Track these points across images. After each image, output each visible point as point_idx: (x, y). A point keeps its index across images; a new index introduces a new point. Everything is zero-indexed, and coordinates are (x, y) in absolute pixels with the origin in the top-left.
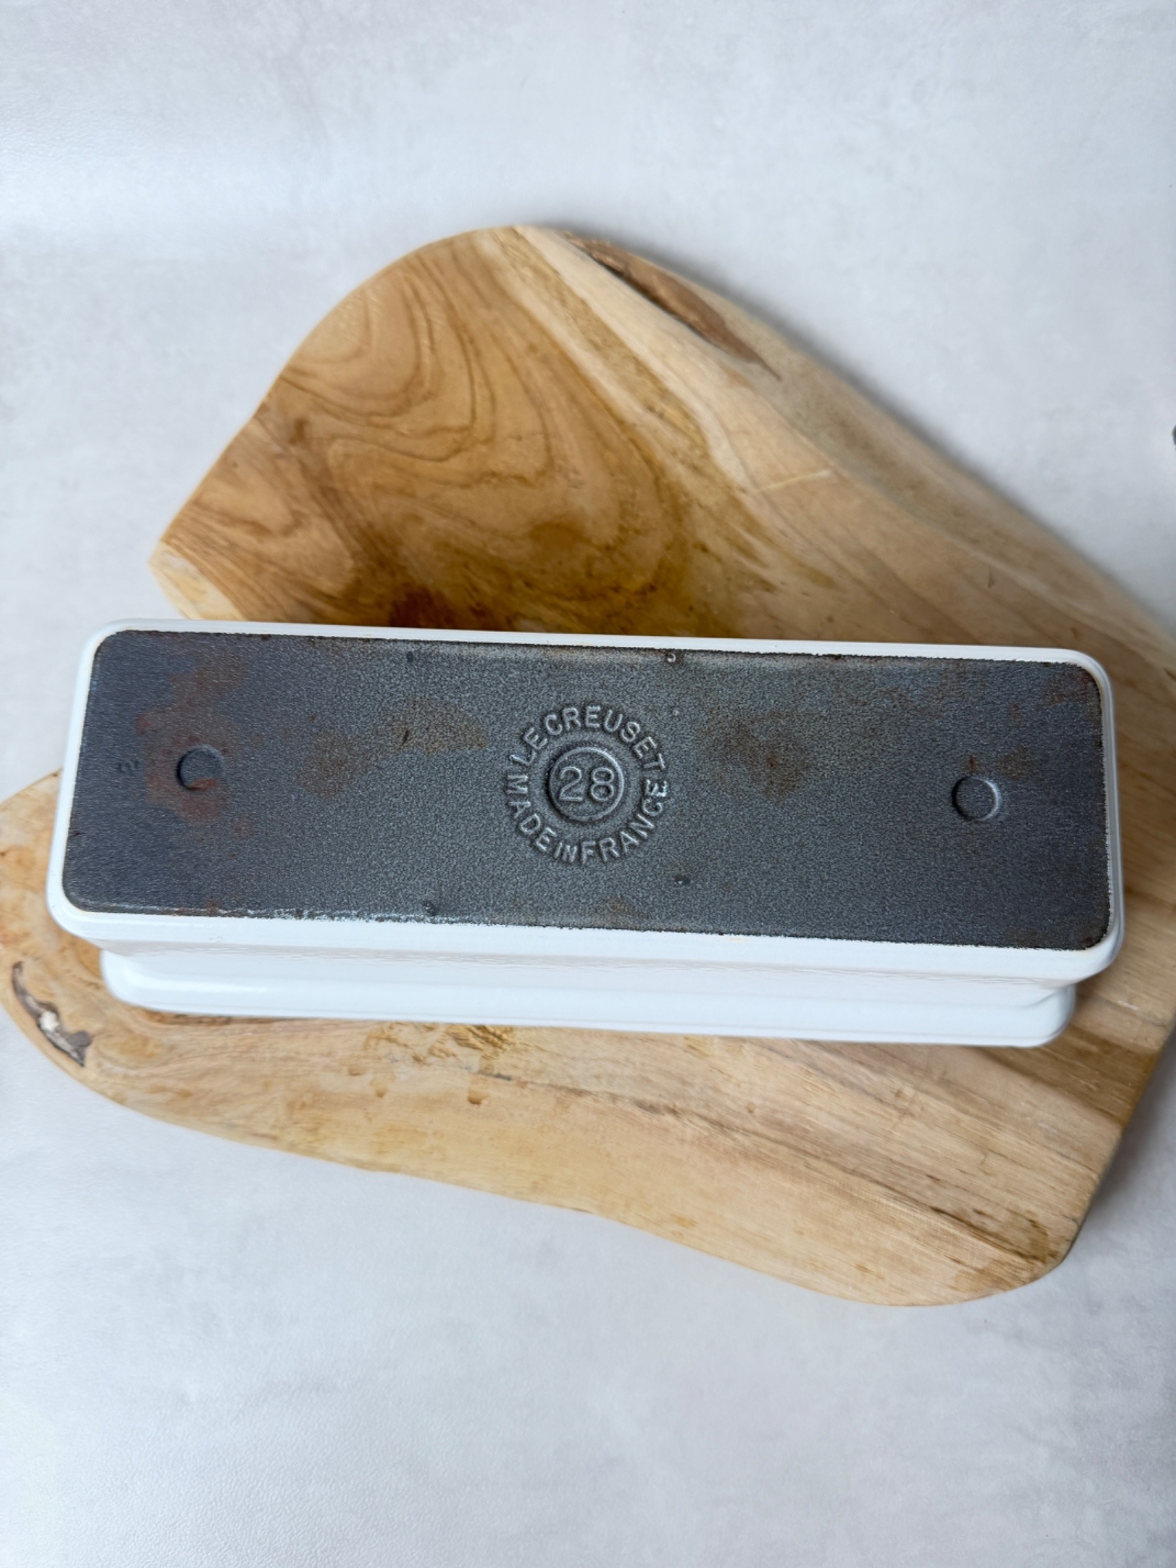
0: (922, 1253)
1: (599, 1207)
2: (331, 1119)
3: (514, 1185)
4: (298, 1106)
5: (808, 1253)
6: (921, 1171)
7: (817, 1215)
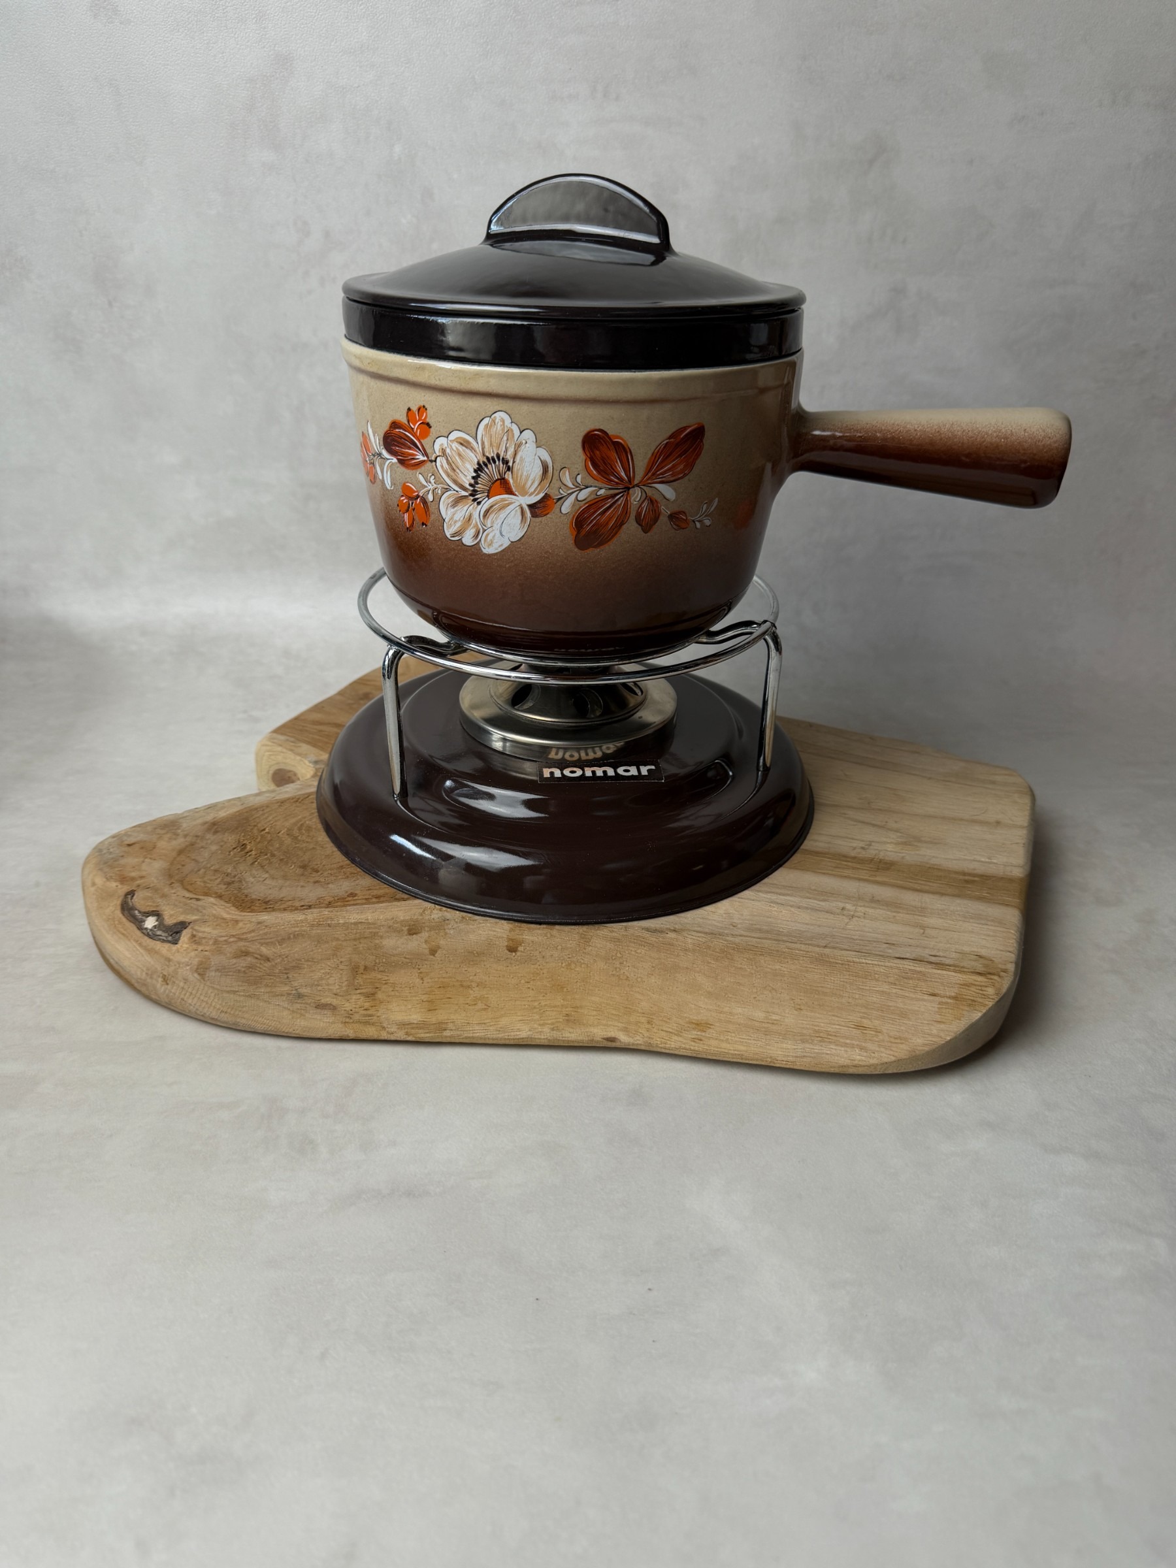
0: (904, 997)
1: (625, 1030)
2: (388, 981)
3: (549, 1022)
4: (361, 970)
5: (811, 1027)
6: (878, 942)
7: (808, 987)
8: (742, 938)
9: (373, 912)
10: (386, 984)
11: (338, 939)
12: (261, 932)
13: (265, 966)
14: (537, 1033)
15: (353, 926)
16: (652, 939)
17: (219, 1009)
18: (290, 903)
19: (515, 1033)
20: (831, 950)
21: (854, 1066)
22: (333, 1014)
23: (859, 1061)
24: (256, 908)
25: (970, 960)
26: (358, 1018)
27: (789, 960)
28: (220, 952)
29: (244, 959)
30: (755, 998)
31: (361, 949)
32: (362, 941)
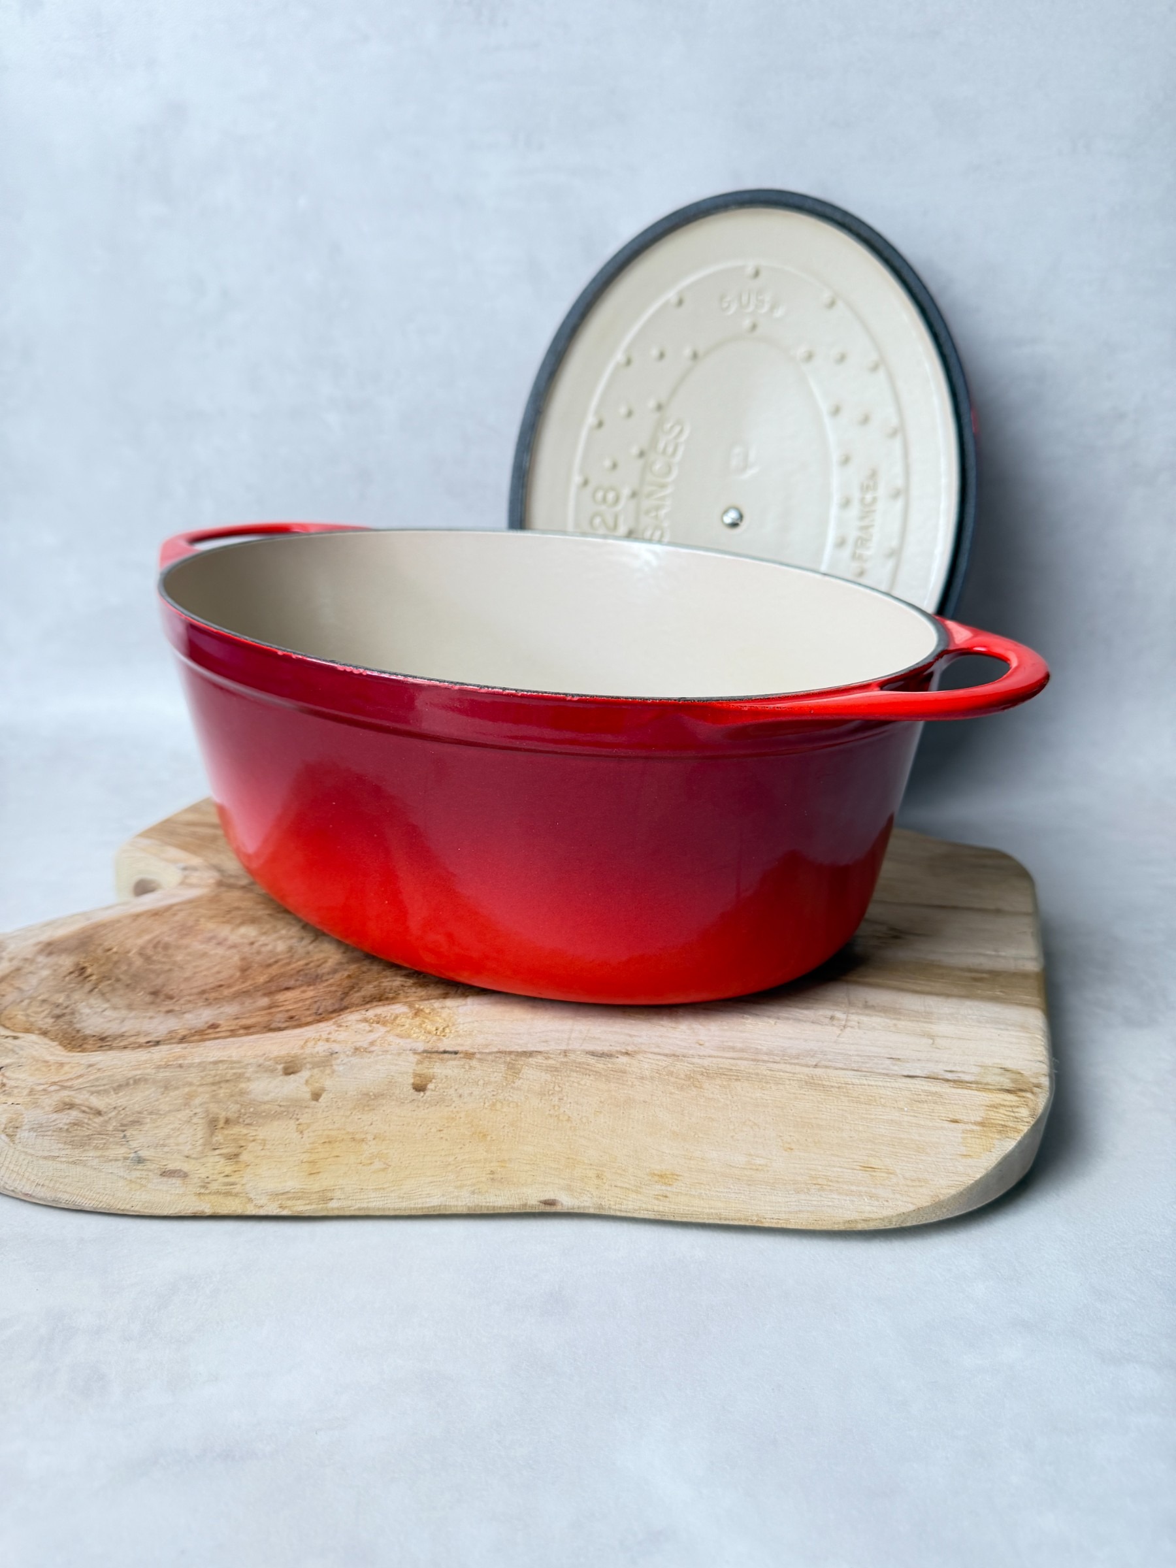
0: (918, 1126)
1: (569, 1189)
2: (258, 1138)
3: (469, 1182)
4: (221, 1124)
5: (806, 1171)
6: (879, 1057)
7: (799, 1120)
8: (711, 1059)
9: (239, 1047)
10: (254, 1141)
11: (191, 1084)
12: (92, 1077)
13: (95, 1122)
14: (453, 1198)
15: (211, 1066)
16: (598, 1065)
17: (33, 1182)
18: (132, 1039)
19: (424, 1200)
20: (823, 1070)
21: (863, 1220)
22: (184, 1184)
23: (870, 1212)
24: (89, 1046)
25: (995, 1074)
26: (217, 1187)
27: (774, 1087)
28: (36, 1104)
29: (68, 1114)
30: (732, 1137)
31: (221, 1095)
32: (222, 1085)
